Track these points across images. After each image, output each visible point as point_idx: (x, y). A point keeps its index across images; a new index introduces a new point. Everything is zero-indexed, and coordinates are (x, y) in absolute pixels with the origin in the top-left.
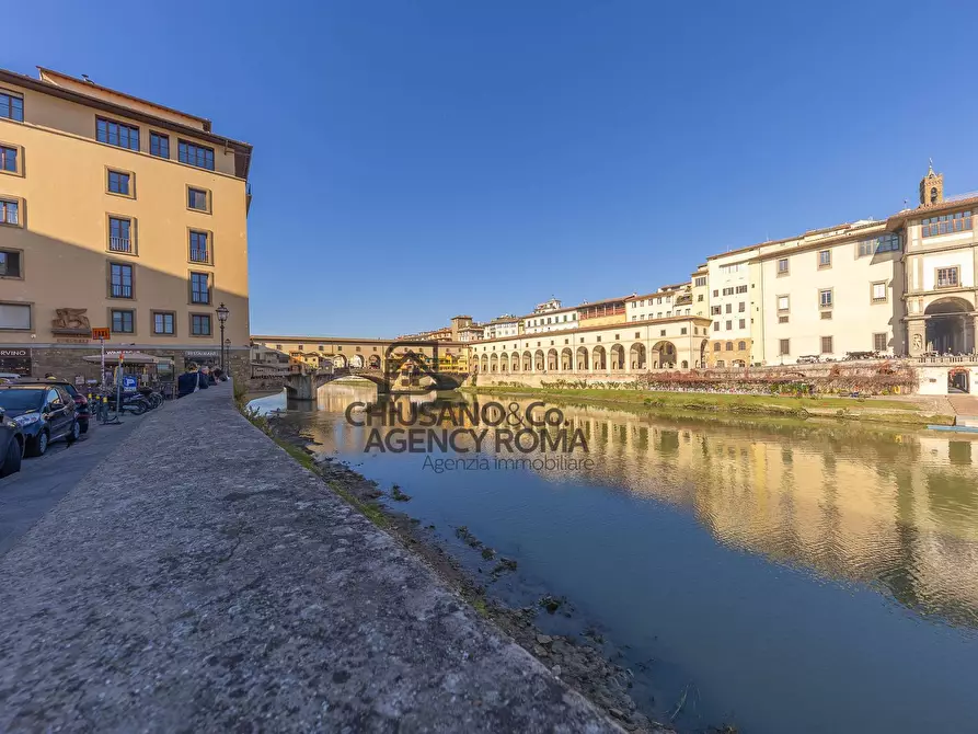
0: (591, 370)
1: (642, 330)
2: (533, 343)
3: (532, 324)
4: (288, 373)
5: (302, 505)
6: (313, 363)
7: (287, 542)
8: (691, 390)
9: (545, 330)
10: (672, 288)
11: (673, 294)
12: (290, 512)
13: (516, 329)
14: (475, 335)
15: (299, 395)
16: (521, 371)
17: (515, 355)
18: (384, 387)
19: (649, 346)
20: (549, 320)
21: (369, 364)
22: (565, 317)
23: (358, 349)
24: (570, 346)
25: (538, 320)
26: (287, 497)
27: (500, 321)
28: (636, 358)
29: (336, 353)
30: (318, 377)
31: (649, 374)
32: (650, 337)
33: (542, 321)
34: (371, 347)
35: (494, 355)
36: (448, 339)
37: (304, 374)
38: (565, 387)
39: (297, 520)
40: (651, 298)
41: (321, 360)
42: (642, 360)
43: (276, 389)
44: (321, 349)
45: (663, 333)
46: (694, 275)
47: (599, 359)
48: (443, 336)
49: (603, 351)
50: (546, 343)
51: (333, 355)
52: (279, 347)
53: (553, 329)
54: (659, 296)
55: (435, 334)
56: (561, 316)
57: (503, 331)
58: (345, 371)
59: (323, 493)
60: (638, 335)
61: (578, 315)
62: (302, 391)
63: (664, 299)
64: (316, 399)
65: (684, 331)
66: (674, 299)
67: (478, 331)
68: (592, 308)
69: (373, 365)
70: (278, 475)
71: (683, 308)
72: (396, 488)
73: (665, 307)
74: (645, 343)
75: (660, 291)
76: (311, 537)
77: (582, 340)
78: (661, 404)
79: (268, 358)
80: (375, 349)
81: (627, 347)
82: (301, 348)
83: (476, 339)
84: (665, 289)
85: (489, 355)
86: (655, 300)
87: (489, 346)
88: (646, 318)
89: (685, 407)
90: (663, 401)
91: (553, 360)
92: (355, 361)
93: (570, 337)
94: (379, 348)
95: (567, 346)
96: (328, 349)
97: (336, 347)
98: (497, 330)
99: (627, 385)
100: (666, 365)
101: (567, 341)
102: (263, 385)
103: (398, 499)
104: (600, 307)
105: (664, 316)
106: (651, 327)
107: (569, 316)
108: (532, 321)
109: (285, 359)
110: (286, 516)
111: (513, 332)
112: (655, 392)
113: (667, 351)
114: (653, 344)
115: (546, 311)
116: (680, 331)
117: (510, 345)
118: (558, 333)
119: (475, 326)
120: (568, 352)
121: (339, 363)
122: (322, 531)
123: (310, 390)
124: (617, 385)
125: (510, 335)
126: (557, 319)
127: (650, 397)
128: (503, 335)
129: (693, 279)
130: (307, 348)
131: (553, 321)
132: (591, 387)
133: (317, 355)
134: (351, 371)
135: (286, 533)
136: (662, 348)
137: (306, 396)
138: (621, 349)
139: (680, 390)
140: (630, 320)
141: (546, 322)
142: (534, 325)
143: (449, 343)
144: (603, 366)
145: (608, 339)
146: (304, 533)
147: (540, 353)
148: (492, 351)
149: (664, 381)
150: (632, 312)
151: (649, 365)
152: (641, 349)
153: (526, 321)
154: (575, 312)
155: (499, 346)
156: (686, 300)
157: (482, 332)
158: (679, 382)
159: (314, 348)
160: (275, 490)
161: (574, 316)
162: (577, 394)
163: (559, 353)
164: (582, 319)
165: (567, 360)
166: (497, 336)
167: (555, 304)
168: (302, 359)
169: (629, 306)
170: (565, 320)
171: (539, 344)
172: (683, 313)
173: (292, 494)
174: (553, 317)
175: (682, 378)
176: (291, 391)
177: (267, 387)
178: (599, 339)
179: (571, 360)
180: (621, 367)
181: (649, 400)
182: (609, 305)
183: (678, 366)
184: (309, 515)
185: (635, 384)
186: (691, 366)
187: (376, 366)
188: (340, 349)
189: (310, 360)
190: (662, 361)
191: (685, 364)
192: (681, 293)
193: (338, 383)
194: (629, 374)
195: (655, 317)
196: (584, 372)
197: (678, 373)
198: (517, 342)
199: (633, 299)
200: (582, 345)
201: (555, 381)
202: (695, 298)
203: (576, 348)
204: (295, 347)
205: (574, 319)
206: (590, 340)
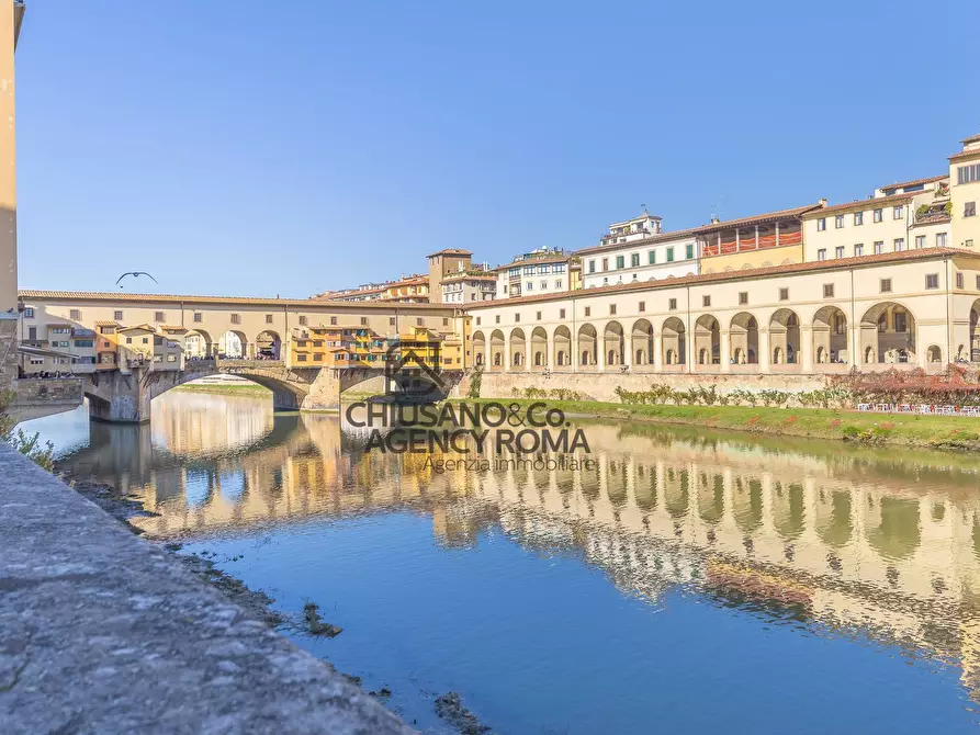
0: (726, 364)
1: (839, 279)
2: (600, 306)
3: (599, 267)
4: (92, 368)
5: (142, 602)
6: (142, 347)
7: (119, 663)
8: (949, 411)
9: (627, 279)
10: (907, 188)
11: (907, 200)
12: (120, 612)
13: (564, 278)
14: (476, 290)
15: (114, 414)
16: (575, 366)
17: (563, 331)
18: (286, 400)
19: (854, 314)
20: (635, 258)
21: (257, 350)
22: (670, 252)
23: (235, 319)
24: (680, 313)
25: (612, 257)
26: (111, 588)
27: (531, 261)
28: (825, 339)
29: (190, 325)
30: (155, 376)
31: (853, 374)
32: (858, 293)
33: (621, 261)
34: (263, 314)
35: (518, 333)
36: (421, 299)
37: (124, 370)
38: (670, 402)
39: (135, 628)
40: (858, 209)
41: (159, 341)
42: (838, 342)
43: (68, 399)
44: (159, 317)
45: (886, 285)
46: (954, 160)
47: (742, 342)
48: (410, 292)
49: (752, 324)
50: (627, 307)
51: (182, 331)
52: (75, 314)
53: (643, 277)
54: (877, 207)
55: (394, 286)
56: (661, 251)
57: (536, 282)
58: (207, 364)
59: (181, 582)
60: (829, 290)
61: (698, 246)
62: (119, 406)
63: (888, 212)
64: (148, 422)
65: (932, 281)
66: (909, 211)
67: (484, 283)
68: (727, 232)
69: (266, 353)
70: (91, 548)
71: (930, 232)
72: (311, 608)
73: (889, 229)
74: (845, 308)
75: (879, 194)
76: (165, 657)
77: (707, 301)
78: (879, 440)
79: (54, 337)
80: (269, 319)
81: (805, 317)
82: (118, 315)
83: (479, 298)
84: (890, 191)
85: (507, 334)
86: (868, 215)
87: (508, 313)
88: (849, 253)
89: (936, 447)
90: (886, 432)
91: (644, 344)
92: (228, 345)
93: (679, 294)
94: (278, 316)
95: (674, 313)
96: (173, 317)
97: (189, 314)
98: (524, 281)
99: (806, 398)
100: (892, 357)
101: (673, 304)
102: (43, 390)
103: (316, 632)
104: (746, 230)
105: (888, 248)
106: (857, 272)
107: (680, 249)
108: (598, 259)
109: (84, 338)
110: (112, 620)
111: (559, 284)
112: (868, 416)
113: (895, 325)
114: (862, 308)
115: (630, 239)
116: (923, 282)
117: (550, 311)
118: (653, 286)
119: (479, 269)
120: (675, 325)
121: (196, 348)
122: (184, 646)
123: (137, 403)
124: (782, 398)
125: (552, 289)
126: (652, 255)
127: (856, 424)
128: (537, 291)
129: (953, 169)
130: (133, 317)
131: (644, 260)
132: (724, 401)
133: (151, 331)
134: (220, 363)
135: (116, 648)
136: (882, 319)
137: (128, 416)
138: (792, 322)
139: (924, 409)
140: (812, 257)
141: (628, 263)
142: (602, 270)
143: (422, 307)
144: (753, 357)
145: (763, 298)
146: (151, 648)
147: (615, 328)
148: (513, 324)
149: (889, 391)
150: (818, 239)
151: (853, 356)
152: (836, 320)
153: (587, 260)
154: (692, 241)
155: (528, 313)
156: (939, 212)
157: (493, 284)
158: (921, 392)
159: (144, 316)
160: (87, 576)
161: (689, 248)
162: (695, 415)
163: (657, 329)
164: (707, 255)
165: (673, 343)
166: (525, 293)
167: (647, 225)
168: (121, 340)
169: (810, 226)
170: (670, 258)
171: (613, 309)
172: (930, 243)
173: (121, 582)
174: (643, 252)
175: (927, 385)
176: (99, 405)
177: (50, 394)
178: (744, 298)
179: (682, 342)
180: (791, 360)
181: (854, 432)
182: (766, 226)
183: (920, 359)
184: (156, 621)
185: (823, 397)
186: (947, 357)
187: (270, 353)
188: (198, 318)
189: (137, 340)
190: (883, 346)
191: (935, 352)
192: (927, 198)
193: (194, 388)
194: (808, 377)
195: (868, 251)
196: (708, 368)
197: (920, 373)
198: (567, 305)
199: (818, 212)
200: (707, 311)
201: (648, 389)
202: (957, 210)
203: (694, 317)
204: (106, 314)
205: (690, 255)
206: (725, 301)
